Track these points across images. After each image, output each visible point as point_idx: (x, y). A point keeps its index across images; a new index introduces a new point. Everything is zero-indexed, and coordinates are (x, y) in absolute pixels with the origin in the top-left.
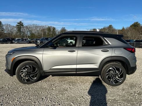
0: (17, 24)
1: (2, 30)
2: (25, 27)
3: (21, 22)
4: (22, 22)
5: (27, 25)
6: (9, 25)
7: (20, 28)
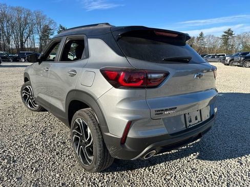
0: (224, 34)
1: (203, 45)
2: (235, 37)
3: (229, 30)
4: (231, 29)
5: (239, 34)
6: (213, 36)
7: (228, 39)
